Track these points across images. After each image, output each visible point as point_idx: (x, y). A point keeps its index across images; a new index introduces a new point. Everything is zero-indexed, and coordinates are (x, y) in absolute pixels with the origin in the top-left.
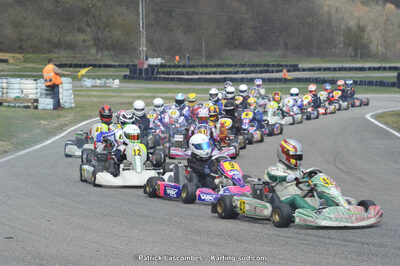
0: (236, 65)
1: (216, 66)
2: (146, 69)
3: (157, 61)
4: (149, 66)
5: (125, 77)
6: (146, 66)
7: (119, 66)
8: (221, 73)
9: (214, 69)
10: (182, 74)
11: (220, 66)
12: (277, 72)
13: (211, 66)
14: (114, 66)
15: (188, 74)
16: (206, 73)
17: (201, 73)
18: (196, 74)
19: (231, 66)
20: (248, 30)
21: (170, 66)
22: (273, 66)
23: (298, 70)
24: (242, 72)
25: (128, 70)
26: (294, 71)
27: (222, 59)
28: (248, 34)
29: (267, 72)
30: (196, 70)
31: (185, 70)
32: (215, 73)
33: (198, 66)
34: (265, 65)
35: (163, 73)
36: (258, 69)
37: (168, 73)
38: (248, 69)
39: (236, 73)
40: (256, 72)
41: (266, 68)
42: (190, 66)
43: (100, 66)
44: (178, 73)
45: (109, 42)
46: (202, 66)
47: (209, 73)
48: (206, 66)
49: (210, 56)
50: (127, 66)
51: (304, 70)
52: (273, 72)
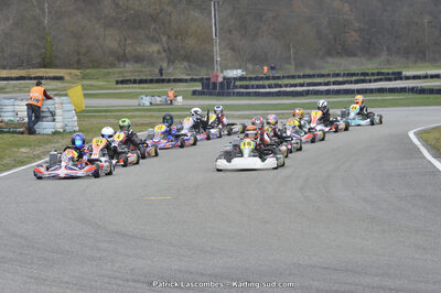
0: (328, 75)
1: (304, 76)
2: (221, 83)
3: (237, 73)
4: (224, 78)
5: (194, 93)
6: (220, 80)
7: (192, 80)
8: (309, 85)
9: (301, 81)
10: (264, 87)
11: (309, 76)
12: (375, 81)
13: (299, 77)
14: (186, 81)
15: (270, 86)
16: (292, 86)
17: (286, 86)
18: (281, 86)
19: (323, 76)
20: (353, 33)
21: (251, 79)
22: (373, 74)
23: (401, 79)
24: (334, 83)
25: (200, 84)
26: (396, 79)
27: (314, 69)
28: (353, 37)
29: (363, 81)
30: (280, 82)
31: (267, 82)
32: (302, 85)
33: (284, 77)
34: (363, 74)
35: (241, 87)
36: (354, 78)
37: (247, 87)
38: (340, 79)
39: (327, 84)
40: (351, 82)
41: (364, 77)
42: (274, 78)
43: (169, 81)
44: (258, 87)
45: (182, 52)
46: (288, 77)
47: (295, 85)
48: (293, 77)
49: (299, 65)
50: (201, 80)
51: (408, 78)
52: (370, 81)
